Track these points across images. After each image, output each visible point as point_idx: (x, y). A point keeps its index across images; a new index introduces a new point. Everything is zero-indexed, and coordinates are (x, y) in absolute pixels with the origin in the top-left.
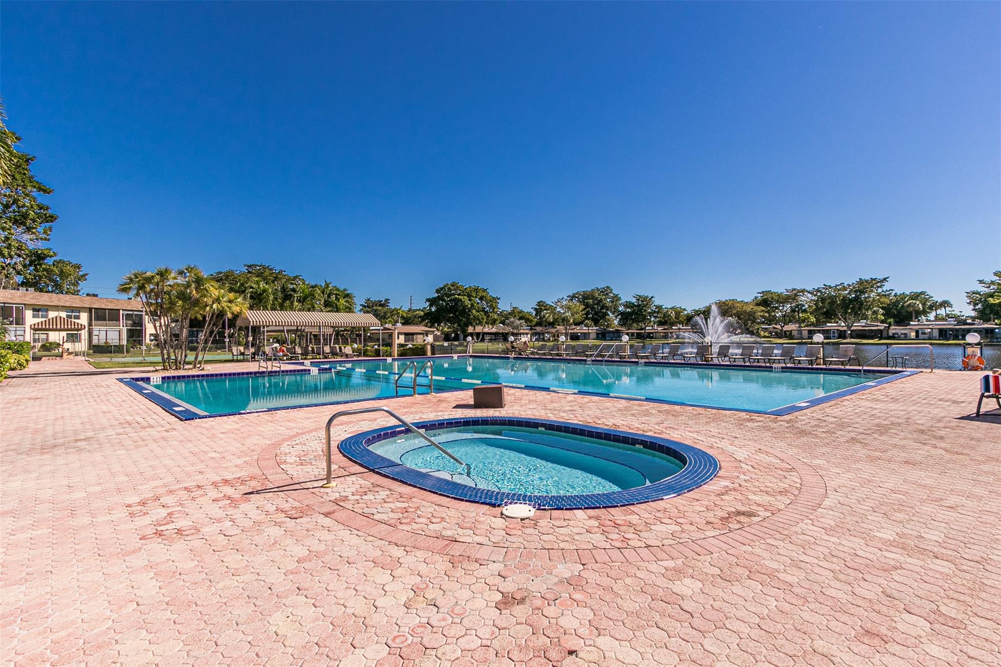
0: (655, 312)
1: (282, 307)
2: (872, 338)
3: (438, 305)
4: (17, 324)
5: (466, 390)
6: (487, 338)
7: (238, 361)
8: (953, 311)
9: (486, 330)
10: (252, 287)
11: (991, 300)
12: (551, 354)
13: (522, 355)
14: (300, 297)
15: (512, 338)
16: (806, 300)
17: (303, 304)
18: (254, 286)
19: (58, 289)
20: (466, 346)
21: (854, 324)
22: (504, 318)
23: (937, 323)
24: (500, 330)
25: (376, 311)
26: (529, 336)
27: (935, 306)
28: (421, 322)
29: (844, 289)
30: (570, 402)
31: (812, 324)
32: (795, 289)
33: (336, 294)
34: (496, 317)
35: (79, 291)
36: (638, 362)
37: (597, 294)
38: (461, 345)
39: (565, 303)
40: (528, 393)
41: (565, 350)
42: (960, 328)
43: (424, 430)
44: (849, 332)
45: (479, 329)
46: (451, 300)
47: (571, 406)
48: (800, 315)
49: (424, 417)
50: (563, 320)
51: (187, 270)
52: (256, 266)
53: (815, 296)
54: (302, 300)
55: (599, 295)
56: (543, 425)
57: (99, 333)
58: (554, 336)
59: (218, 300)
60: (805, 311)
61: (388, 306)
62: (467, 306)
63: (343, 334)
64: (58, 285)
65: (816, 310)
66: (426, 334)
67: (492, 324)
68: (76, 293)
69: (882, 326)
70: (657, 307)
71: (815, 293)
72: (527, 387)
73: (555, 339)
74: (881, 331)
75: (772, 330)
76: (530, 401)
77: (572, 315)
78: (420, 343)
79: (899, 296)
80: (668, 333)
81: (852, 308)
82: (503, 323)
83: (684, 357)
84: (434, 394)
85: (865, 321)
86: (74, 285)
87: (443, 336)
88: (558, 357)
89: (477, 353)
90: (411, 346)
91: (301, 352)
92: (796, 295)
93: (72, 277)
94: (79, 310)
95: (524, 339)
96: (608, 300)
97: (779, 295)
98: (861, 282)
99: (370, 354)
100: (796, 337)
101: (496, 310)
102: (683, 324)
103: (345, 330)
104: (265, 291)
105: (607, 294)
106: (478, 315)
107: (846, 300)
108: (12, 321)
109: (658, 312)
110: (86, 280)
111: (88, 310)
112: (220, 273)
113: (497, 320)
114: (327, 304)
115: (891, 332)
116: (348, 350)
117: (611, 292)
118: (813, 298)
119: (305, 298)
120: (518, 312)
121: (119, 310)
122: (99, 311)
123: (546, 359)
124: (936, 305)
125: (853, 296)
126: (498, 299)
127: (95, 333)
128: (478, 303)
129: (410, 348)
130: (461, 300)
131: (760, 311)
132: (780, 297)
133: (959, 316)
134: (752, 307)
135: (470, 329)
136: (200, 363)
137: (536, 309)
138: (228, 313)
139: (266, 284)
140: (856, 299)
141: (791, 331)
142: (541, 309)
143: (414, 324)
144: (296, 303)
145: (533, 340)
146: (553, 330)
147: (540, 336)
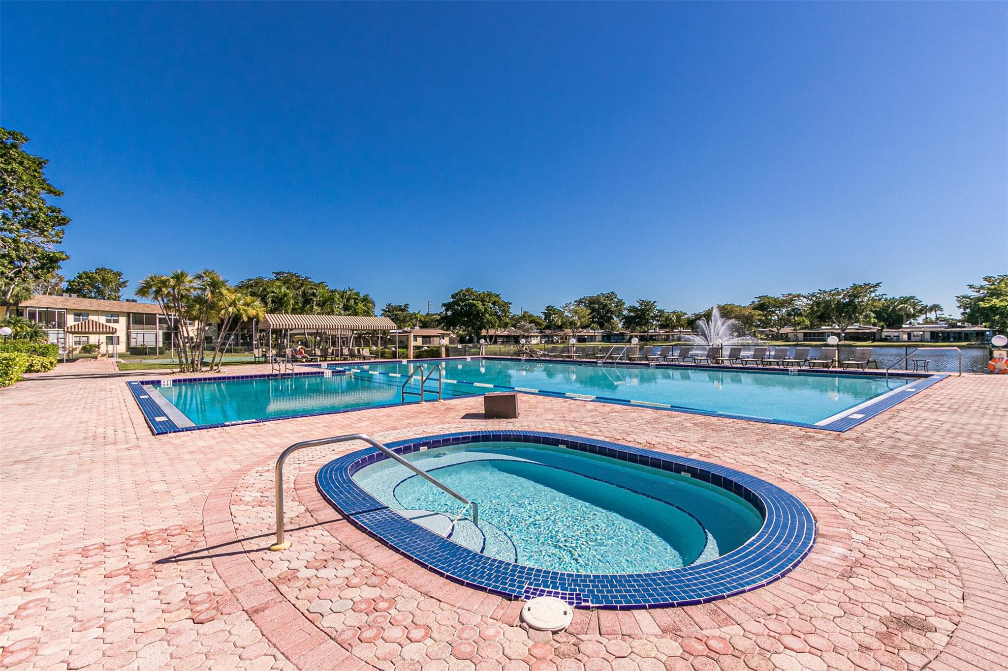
0: (657, 316)
1: (302, 311)
2: (866, 340)
3: (454, 309)
4: (59, 327)
5: (478, 396)
6: (499, 340)
7: (260, 363)
8: (943, 314)
9: (499, 333)
10: (273, 292)
11: (982, 304)
12: (562, 356)
13: (533, 357)
14: (320, 301)
15: (523, 341)
16: (801, 304)
17: (322, 309)
18: (275, 291)
19: (100, 294)
20: (480, 348)
21: (848, 327)
22: (516, 322)
23: (928, 326)
24: (511, 333)
25: (396, 315)
26: (539, 338)
27: (924, 310)
28: (437, 326)
29: (839, 294)
30: (590, 411)
31: (806, 327)
32: (791, 294)
33: (355, 299)
34: (508, 320)
35: (119, 297)
36: (649, 364)
37: (602, 299)
38: (474, 347)
39: (572, 307)
40: (543, 400)
41: (576, 352)
42: (951, 331)
43: (426, 447)
44: (843, 335)
45: (492, 332)
46: (465, 305)
47: (592, 417)
48: (796, 319)
49: (428, 430)
50: (571, 323)
51: (205, 273)
52: (283, 273)
53: (810, 300)
54: (321, 305)
55: (604, 300)
56: (564, 442)
57: (137, 336)
58: (562, 339)
59: (233, 304)
60: (801, 315)
61: (407, 310)
62: (481, 310)
63: (365, 337)
64: (101, 291)
65: (810, 314)
66: (443, 336)
67: (504, 328)
68: (117, 298)
69: (875, 329)
70: (659, 311)
71: (810, 298)
72: (542, 393)
73: (563, 342)
74: (874, 333)
75: (768, 333)
76: (546, 410)
77: (579, 319)
78: (435, 345)
79: (889, 301)
80: (669, 335)
81: (847, 312)
82: (514, 326)
83: (695, 359)
84: (442, 400)
85: (858, 324)
86: (115, 291)
87: (459, 338)
88: (569, 359)
89: (490, 355)
90: (426, 348)
91: (320, 354)
92: (792, 300)
93: (114, 284)
94: (118, 314)
95: (534, 341)
96: (613, 305)
97: (775, 300)
98: (855, 287)
99: (388, 355)
100: (791, 339)
101: (507, 314)
102: (683, 327)
103: (367, 333)
104: (285, 295)
105: (612, 299)
106: (491, 319)
107: (840, 305)
108: (55, 325)
109: (660, 316)
110: (126, 286)
111: (126, 315)
112: (251, 280)
113: (509, 323)
114: (346, 308)
115: (884, 334)
116: (366, 352)
117: (616, 298)
118: (809, 302)
119: (324, 303)
120: (529, 316)
121: (156, 314)
122: (136, 315)
123: (557, 361)
124: (926, 308)
125: (847, 300)
126: (510, 304)
127: (133, 336)
128: (491, 308)
129: (425, 351)
130: (475, 305)
131: (758, 315)
132: (776, 302)
133: (948, 320)
134: (750, 311)
135: (484, 332)
136: (217, 365)
137: (545, 313)
138: (244, 316)
139: (288, 289)
140: (851, 303)
141: (787, 333)
142: (550, 313)
143: (431, 327)
144: (315, 308)
145: (543, 342)
146: (562, 333)
147: (549, 339)
